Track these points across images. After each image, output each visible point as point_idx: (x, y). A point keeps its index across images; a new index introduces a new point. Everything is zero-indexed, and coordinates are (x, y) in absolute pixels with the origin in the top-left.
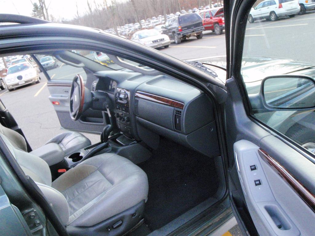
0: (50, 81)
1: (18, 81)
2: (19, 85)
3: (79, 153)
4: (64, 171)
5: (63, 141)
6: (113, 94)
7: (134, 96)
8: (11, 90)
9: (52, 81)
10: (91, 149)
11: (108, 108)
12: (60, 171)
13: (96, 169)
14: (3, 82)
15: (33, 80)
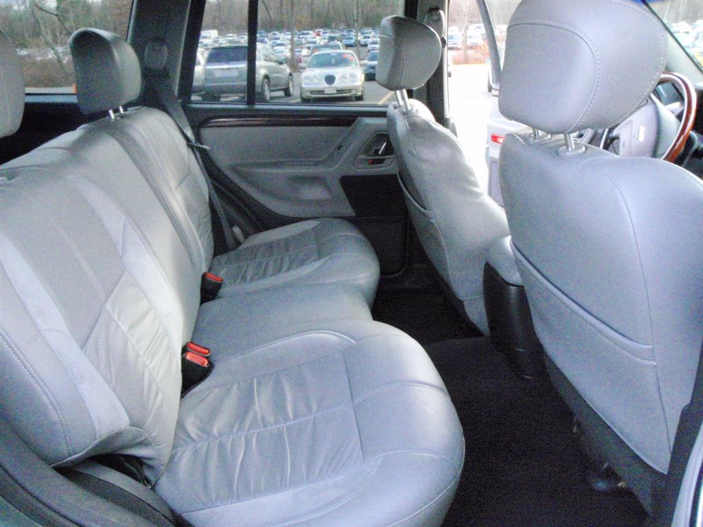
1: (323, 85)
2: (325, 94)
8: (306, 100)
14: (292, 82)
15: (353, 92)
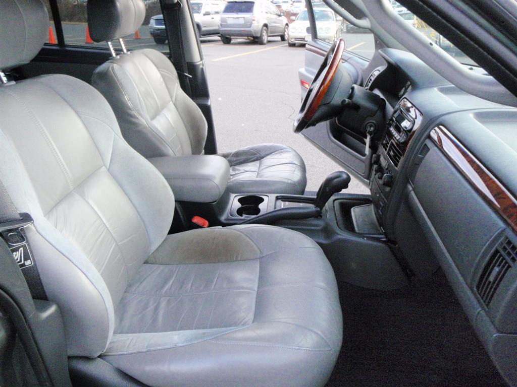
0: (315, 42)
1: (305, 34)
2: (305, 41)
3: (262, 200)
4: (204, 224)
5: (265, 158)
6: (394, 107)
7: (426, 133)
8: (292, 45)
9: (318, 42)
10: (287, 203)
11: (370, 133)
12: (196, 220)
13: (258, 256)
